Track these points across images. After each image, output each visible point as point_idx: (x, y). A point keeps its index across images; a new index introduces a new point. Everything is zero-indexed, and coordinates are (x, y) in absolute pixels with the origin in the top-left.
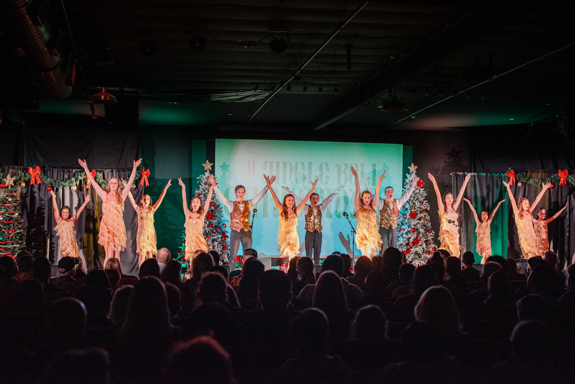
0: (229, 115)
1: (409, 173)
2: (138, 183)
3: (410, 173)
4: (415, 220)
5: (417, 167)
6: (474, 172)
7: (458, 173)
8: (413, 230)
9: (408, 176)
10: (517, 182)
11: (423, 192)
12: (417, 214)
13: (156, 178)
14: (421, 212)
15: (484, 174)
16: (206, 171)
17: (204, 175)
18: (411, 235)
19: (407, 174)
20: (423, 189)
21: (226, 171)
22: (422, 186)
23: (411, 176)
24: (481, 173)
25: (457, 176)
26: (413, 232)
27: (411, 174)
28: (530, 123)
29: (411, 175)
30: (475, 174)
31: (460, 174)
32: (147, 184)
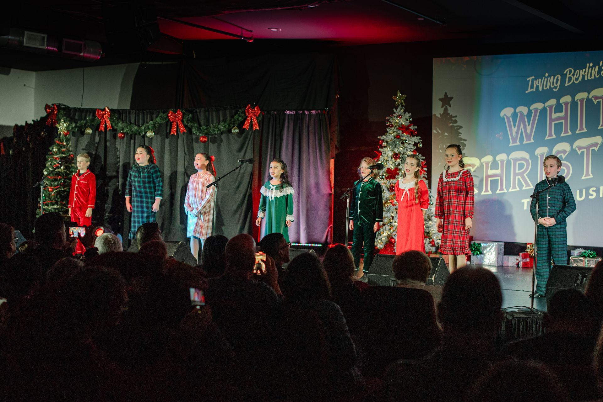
2: (242, 126)
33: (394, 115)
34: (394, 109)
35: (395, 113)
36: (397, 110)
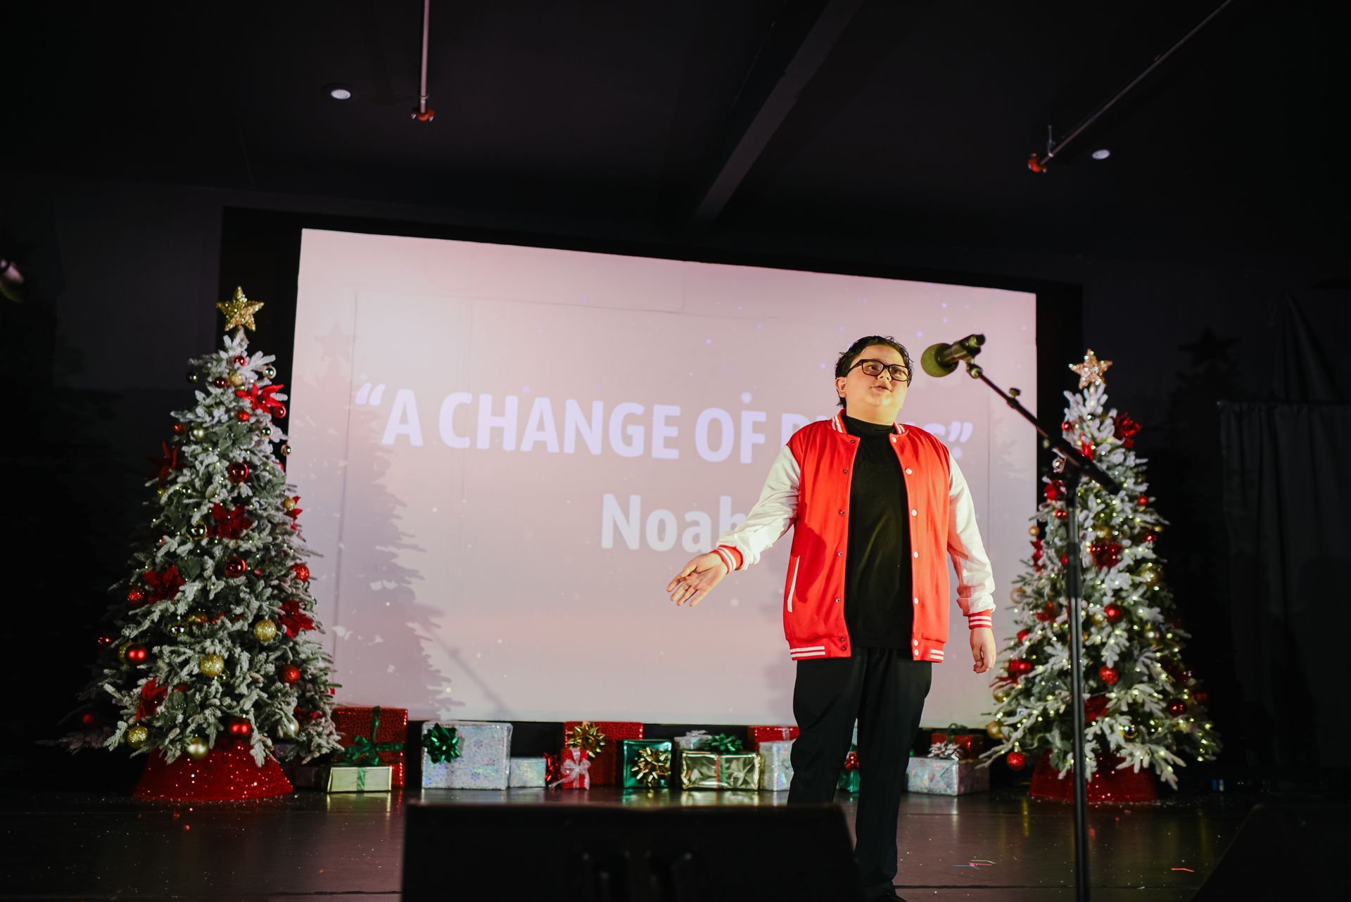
1: (1076, 390)
3: (1080, 386)
4: (1113, 570)
5: (1110, 363)
8: (1112, 613)
9: (1069, 397)
12: (1120, 549)
14: (1137, 540)
17: (220, 350)
18: (1104, 633)
19: (1062, 392)
22: (1127, 440)
23: (1085, 400)
26: (1113, 622)
27: (1086, 391)
29: (1088, 397)
33: (223, 354)
34: (227, 339)
35: (225, 350)
36: (232, 341)
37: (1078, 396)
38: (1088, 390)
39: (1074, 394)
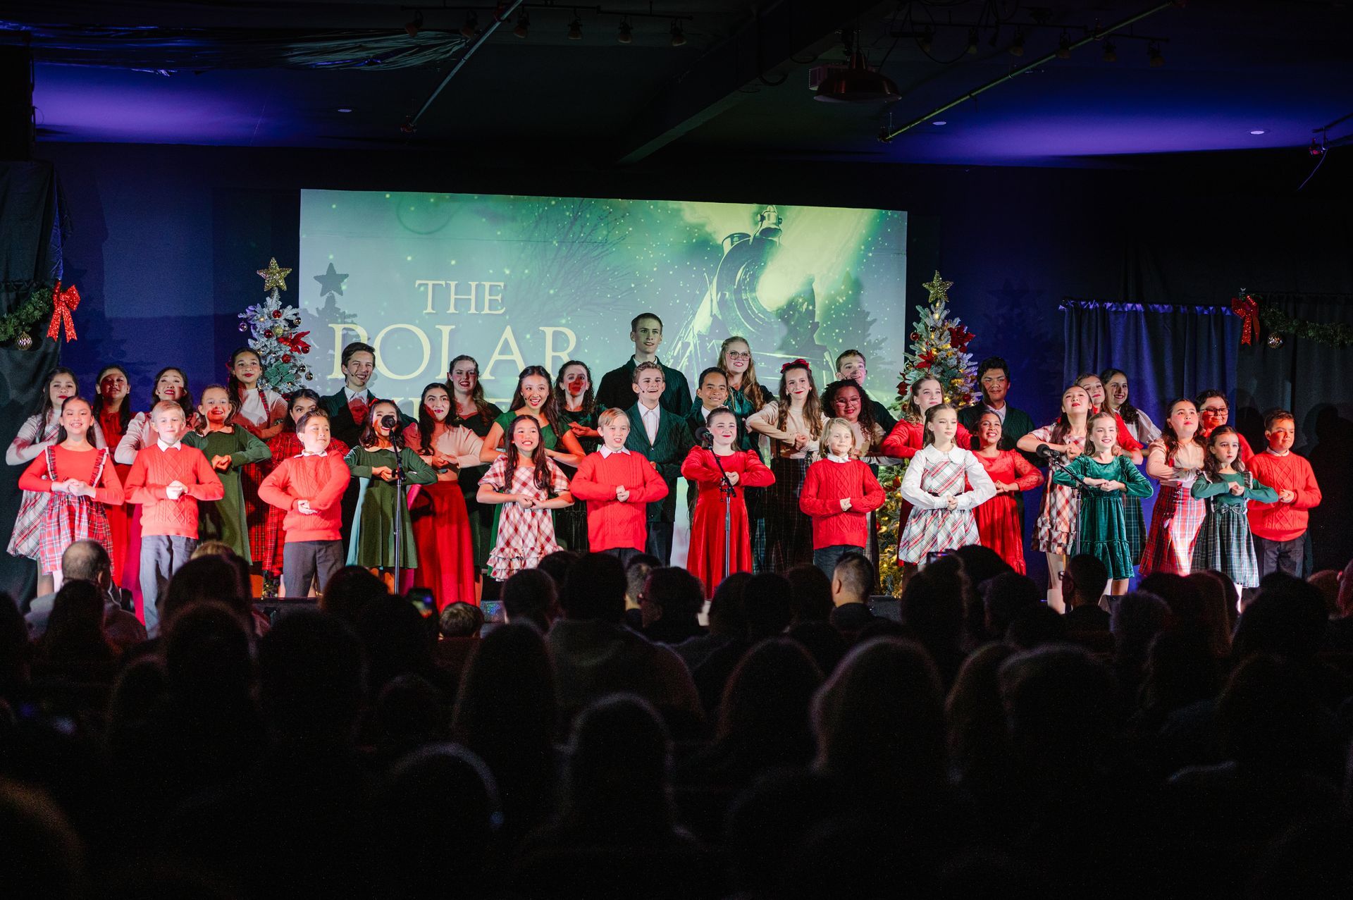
0: (341, 110)
1: (926, 305)
2: (41, 330)
3: (930, 301)
5: (951, 283)
6: (1135, 303)
7: (1083, 303)
9: (922, 313)
10: (1265, 335)
11: (970, 364)
13: (108, 315)
15: (1166, 307)
16: (270, 293)
17: (263, 307)
19: (919, 308)
20: (970, 355)
21: (335, 294)
22: (966, 344)
23: (932, 313)
24: (1157, 306)
25: (1080, 312)
27: (932, 306)
28: (1316, 146)
29: (934, 311)
30: (1139, 306)
31: (1091, 307)
32: (71, 334)
33: (265, 310)
34: (267, 298)
35: (267, 307)
36: (270, 299)
37: (927, 310)
38: (935, 306)
39: (924, 308)
